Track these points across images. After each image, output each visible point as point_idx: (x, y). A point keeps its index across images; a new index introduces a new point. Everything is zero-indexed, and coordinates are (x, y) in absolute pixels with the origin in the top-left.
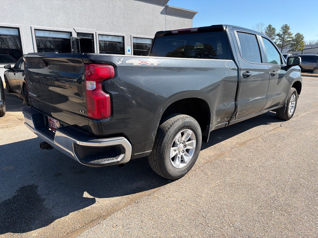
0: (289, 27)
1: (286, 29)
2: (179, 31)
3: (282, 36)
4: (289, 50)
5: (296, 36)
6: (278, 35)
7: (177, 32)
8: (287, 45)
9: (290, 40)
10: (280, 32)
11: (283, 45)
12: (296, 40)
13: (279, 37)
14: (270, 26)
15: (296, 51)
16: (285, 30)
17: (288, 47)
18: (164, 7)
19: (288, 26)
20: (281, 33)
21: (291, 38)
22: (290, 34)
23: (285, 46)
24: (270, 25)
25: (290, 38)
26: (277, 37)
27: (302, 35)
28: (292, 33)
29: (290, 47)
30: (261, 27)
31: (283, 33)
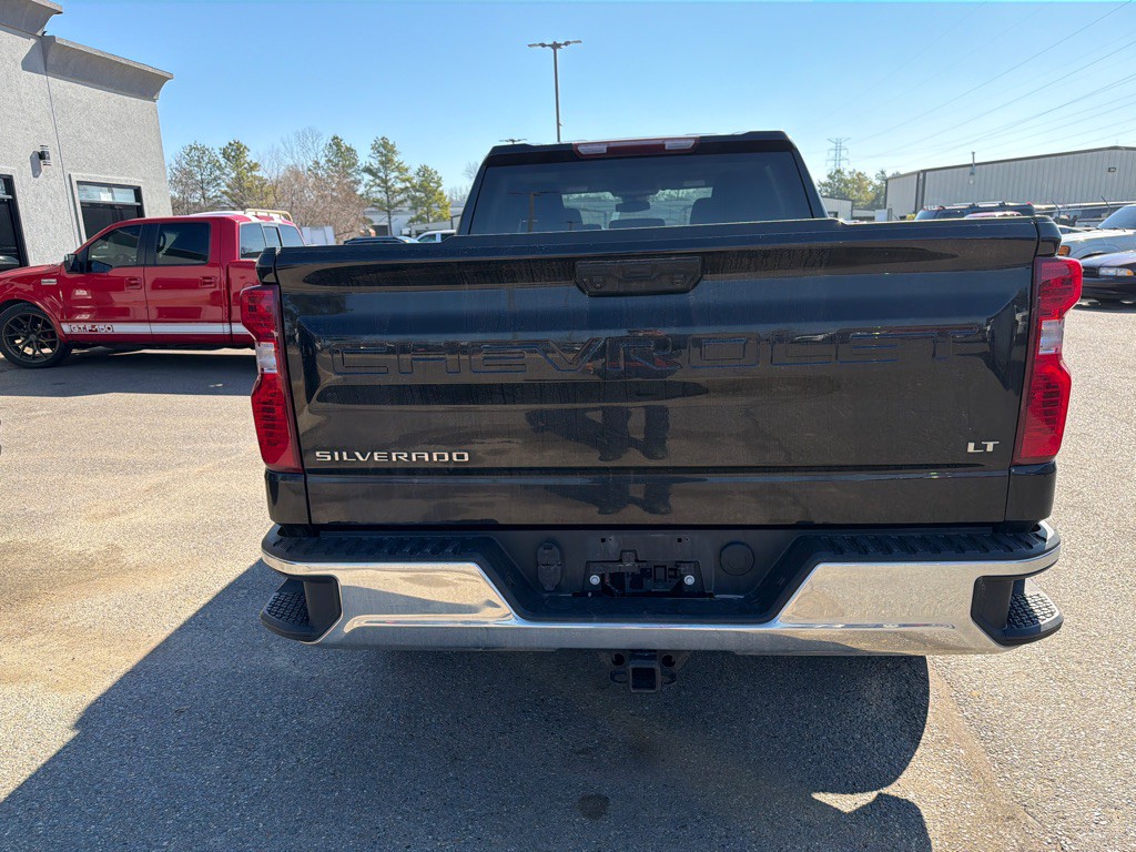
0: (393, 146)
1: (385, 150)
2: (612, 145)
3: (381, 174)
4: (408, 217)
5: (421, 174)
6: (368, 170)
7: (604, 149)
8: (401, 202)
9: (407, 188)
10: (372, 161)
11: (388, 201)
12: (421, 186)
13: (372, 178)
14: (336, 141)
15: (431, 220)
16: (385, 155)
17: (406, 209)
18: (33, 41)
19: (391, 143)
20: (376, 164)
21: (407, 180)
22: (401, 169)
23: (396, 205)
24: (335, 138)
25: (404, 181)
26: (367, 177)
27: (436, 172)
28: (406, 165)
29: (411, 208)
30: (313, 143)
31: (382, 163)
